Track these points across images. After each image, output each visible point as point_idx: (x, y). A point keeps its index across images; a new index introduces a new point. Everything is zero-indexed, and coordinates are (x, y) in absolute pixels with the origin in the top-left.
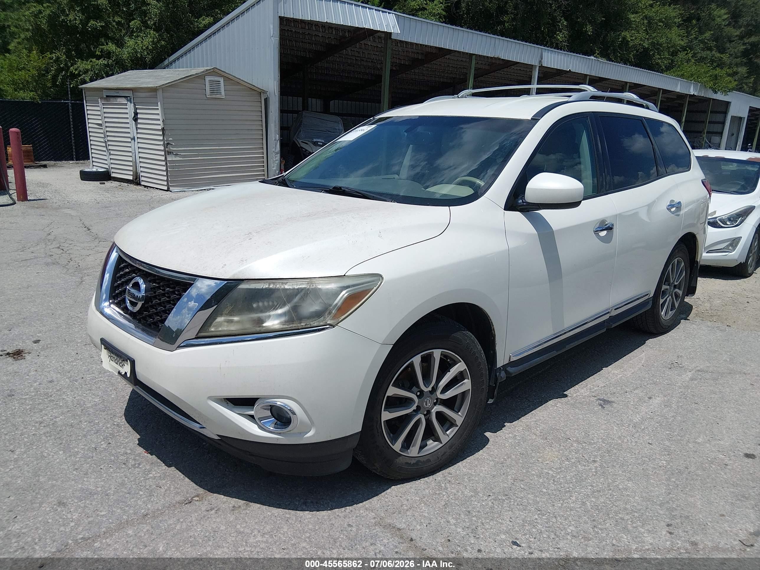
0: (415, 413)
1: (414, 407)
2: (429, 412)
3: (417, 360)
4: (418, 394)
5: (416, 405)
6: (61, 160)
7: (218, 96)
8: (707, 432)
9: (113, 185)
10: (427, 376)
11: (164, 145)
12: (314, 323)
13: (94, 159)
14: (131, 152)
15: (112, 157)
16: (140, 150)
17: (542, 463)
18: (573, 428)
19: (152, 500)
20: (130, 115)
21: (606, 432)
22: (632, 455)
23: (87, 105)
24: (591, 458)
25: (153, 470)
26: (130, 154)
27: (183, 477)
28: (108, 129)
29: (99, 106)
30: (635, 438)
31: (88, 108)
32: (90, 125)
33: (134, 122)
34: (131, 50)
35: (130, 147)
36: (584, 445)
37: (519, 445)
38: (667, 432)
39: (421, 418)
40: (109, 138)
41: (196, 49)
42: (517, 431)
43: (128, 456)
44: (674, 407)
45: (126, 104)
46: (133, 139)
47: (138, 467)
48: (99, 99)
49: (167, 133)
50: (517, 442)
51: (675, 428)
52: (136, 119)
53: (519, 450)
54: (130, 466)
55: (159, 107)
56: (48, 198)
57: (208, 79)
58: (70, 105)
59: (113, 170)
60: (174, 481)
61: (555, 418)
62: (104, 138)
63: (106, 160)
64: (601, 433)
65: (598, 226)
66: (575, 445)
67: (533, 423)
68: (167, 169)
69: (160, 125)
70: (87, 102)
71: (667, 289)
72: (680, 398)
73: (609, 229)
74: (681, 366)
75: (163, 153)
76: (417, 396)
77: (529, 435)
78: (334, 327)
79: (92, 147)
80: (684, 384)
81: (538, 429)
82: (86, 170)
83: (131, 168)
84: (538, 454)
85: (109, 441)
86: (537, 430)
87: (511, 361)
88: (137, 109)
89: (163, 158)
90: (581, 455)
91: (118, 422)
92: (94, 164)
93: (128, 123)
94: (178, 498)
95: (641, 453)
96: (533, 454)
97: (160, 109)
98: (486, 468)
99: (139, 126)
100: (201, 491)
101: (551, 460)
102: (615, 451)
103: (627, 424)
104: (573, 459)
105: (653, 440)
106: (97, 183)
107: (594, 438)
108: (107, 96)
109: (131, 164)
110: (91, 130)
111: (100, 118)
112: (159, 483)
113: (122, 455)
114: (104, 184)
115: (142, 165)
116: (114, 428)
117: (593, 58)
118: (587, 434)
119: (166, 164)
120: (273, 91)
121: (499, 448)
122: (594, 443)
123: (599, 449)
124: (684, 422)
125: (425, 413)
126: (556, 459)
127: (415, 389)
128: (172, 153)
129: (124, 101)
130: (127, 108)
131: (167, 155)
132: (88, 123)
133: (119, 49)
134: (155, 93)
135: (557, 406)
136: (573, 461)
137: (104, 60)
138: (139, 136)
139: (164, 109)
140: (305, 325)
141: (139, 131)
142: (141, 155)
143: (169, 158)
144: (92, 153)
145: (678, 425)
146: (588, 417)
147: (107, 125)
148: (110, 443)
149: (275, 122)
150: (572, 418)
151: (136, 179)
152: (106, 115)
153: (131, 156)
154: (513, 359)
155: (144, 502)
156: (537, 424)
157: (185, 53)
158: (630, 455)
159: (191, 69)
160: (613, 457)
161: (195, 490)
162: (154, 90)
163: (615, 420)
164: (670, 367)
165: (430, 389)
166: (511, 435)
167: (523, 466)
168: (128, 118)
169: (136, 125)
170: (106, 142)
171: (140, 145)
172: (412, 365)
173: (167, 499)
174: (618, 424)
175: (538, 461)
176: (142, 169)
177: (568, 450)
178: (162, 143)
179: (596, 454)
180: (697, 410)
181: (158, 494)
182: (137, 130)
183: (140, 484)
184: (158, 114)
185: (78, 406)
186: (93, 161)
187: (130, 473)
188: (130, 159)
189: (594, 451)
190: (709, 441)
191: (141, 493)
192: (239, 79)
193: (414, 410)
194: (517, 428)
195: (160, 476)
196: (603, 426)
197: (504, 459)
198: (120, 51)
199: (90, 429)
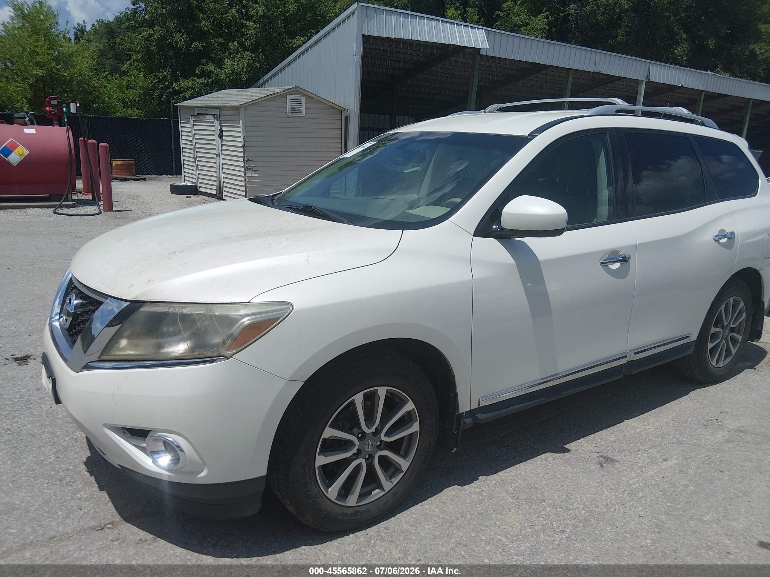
0: (354, 457)
1: (354, 451)
2: (371, 456)
3: (359, 398)
4: (360, 435)
5: (356, 448)
6: (160, 174)
7: (299, 114)
8: (720, 509)
9: (198, 198)
10: (370, 416)
11: (244, 161)
12: (207, 354)
13: (186, 174)
14: (215, 167)
15: (200, 172)
16: (224, 166)
17: (499, 526)
18: (556, 488)
19: (66, 522)
20: (216, 132)
21: (593, 498)
22: (612, 529)
23: (181, 123)
24: (561, 527)
25: (83, 490)
26: (215, 170)
27: (108, 501)
28: (197, 146)
29: (190, 123)
30: (626, 507)
31: (182, 125)
32: (184, 142)
33: (219, 139)
34: (229, 70)
35: (215, 163)
36: (559, 510)
37: (481, 503)
38: (669, 504)
39: (361, 463)
40: (198, 154)
41: (287, 69)
42: (488, 485)
43: (68, 472)
44: (690, 473)
45: (213, 122)
46: (218, 155)
47: (71, 486)
48: (191, 117)
49: (247, 149)
50: (481, 498)
51: (681, 500)
52: (221, 136)
53: (479, 509)
54: (65, 483)
55: (241, 125)
56: (133, 209)
57: (289, 97)
58: (172, 122)
59: (201, 185)
60: (97, 504)
61: (538, 474)
62: (193, 154)
63: (195, 175)
64: (586, 498)
65: (606, 257)
66: (549, 509)
67: (510, 478)
68: (246, 185)
69: (241, 142)
70: (182, 119)
71: (719, 332)
72: (703, 463)
73: (625, 260)
74: (720, 424)
75: (243, 169)
76: (358, 438)
77: (499, 492)
78: (228, 359)
79: (185, 162)
80: (715, 447)
81: (513, 485)
82: (176, 184)
83: (215, 183)
84: (499, 516)
85: (59, 455)
86: (511, 487)
87: (481, 405)
88: (222, 126)
89: (243, 174)
90: (549, 523)
91: (78, 436)
92: (186, 178)
93: (214, 140)
94: (93, 523)
95: (624, 527)
96: (493, 516)
97: (241, 127)
98: (430, 526)
99: (224, 143)
100: (118, 518)
101: (511, 525)
102: (593, 521)
103: (622, 490)
104: (538, 525)
105: (647, 512)
106: (184, 197)
107: (574, 503)
108: (198, 114)
109: (215, 179)
110: (184, 146)
111: (190, 134)
112: (82, 504)
113: (63, 471)
114: (190, 197)
115: (225, 180)
116: (71, 442)
117: (709, 72)
118: (568, 496)
119: (246, 179)
120: (353, 108)
121: (456, 504)
122: (572, 509)
123: (575, 517)
124: (696, 492)
125: (367, 457)
126: (518, 524)
127: (355, 430)
128: (251, 169)
129: (211, 118)
130: (214, 126)
131: (246, 172)
132: (182, 139)
133: (218, 70)
134: (237, 111)
135: (548, 460)
136: (537, 528)
137: (205, 79)
138: (224, 152)
139: (245, 127)
140: (198, 355)
141: (224, 147)
142: (225, 171)
143: (249, 174)
144: (184, 168)
145: (686, 496)
146: (579, 477)
147: (197, 141)
148: (58, 458)
149: (354, 140)
150: (558, 476)
151: (219, 193)
152: (196, 132)
153: (216, 172)
154: (483, 404)
155: (57, 524)
156: (515, 480)
157: (277, 73)
158: (611, 528)
159: (275, 88)
160: (587, 529)
161: (113, 516)
162: (237, 108)
163: (610, 484)
164: (706, 424)
165: (373, 430)
166: (477, 490)
167: (475, 528)
168: (214, 135)
169: (221, 142)
170: (195, 158)
171: (224, 161)
172: (353, 403)
173: (82, 522)
174: (611, 489)
175: (495, 524)
176: (225, 185)
177: (537, 515)
178: (242, 159)
179: (569, 522)
180: (719, 479)
181: (75, 516)
182: (222, 147)
183: (64, 504)
184: (240, 132)
185: (50, 416)
186: (185, 176)
187: (60, 491)
188: (215, 174)
189: (568, 519)
190: (718, 520)
191: (60, 513)
192: (320, 97)
193: (354, 454)
194: (488, 482)
195: (86, 498)
196: (592, 489)
197: (456, 517)
198: (219, 72)
199: (48, 441)
